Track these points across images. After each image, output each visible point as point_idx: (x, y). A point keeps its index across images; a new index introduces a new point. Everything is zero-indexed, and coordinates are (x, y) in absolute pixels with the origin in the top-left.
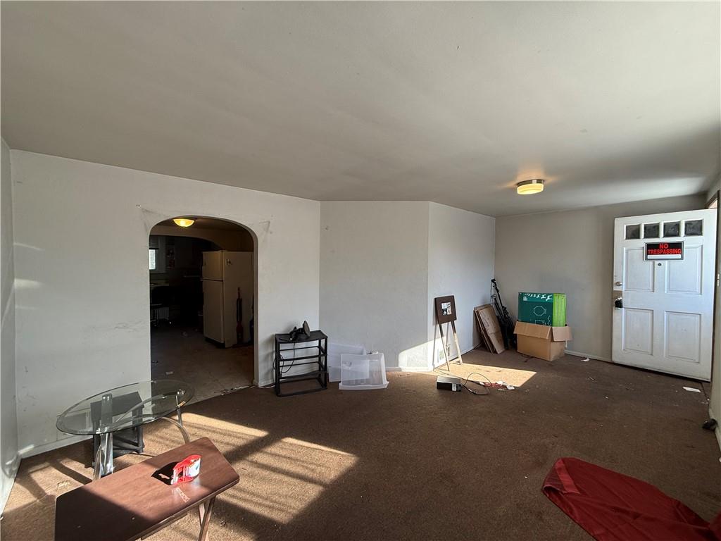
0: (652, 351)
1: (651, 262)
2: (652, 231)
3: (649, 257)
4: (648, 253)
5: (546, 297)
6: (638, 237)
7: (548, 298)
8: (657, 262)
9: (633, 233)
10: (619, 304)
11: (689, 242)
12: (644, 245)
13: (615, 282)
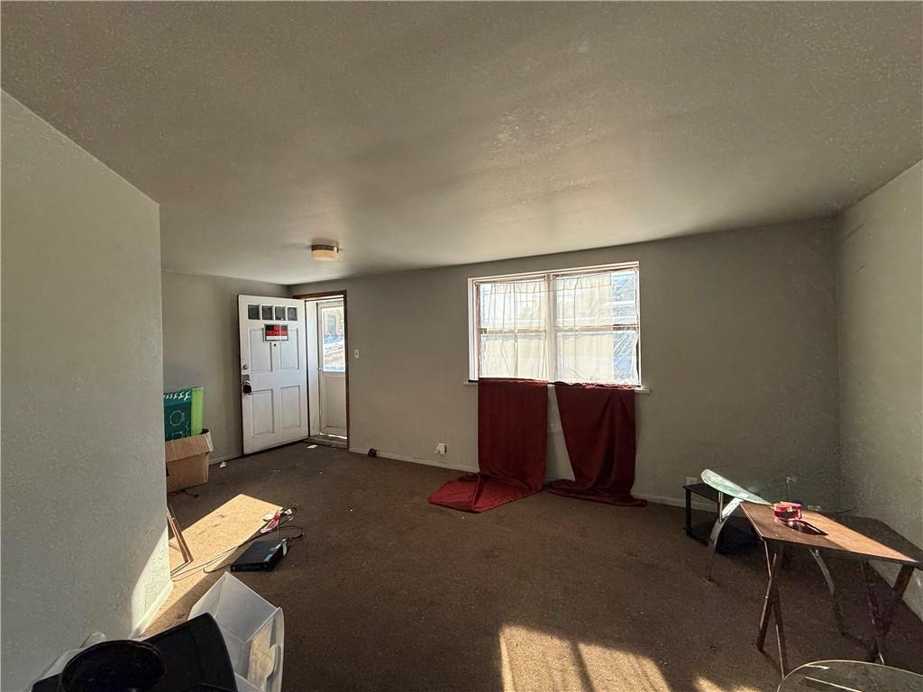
0: (273, 428)
1: (268, 343)
2: (268, 312)
3: (268, 338)
4: (267, 335)
5: (184, 395)
6: (258, 318)
7: (187, 397)
8: (273, 343)
9: (254, 313)
10: (248, 390)
11: (291, 325)
12: (264, 326)
13: (242, 365)
